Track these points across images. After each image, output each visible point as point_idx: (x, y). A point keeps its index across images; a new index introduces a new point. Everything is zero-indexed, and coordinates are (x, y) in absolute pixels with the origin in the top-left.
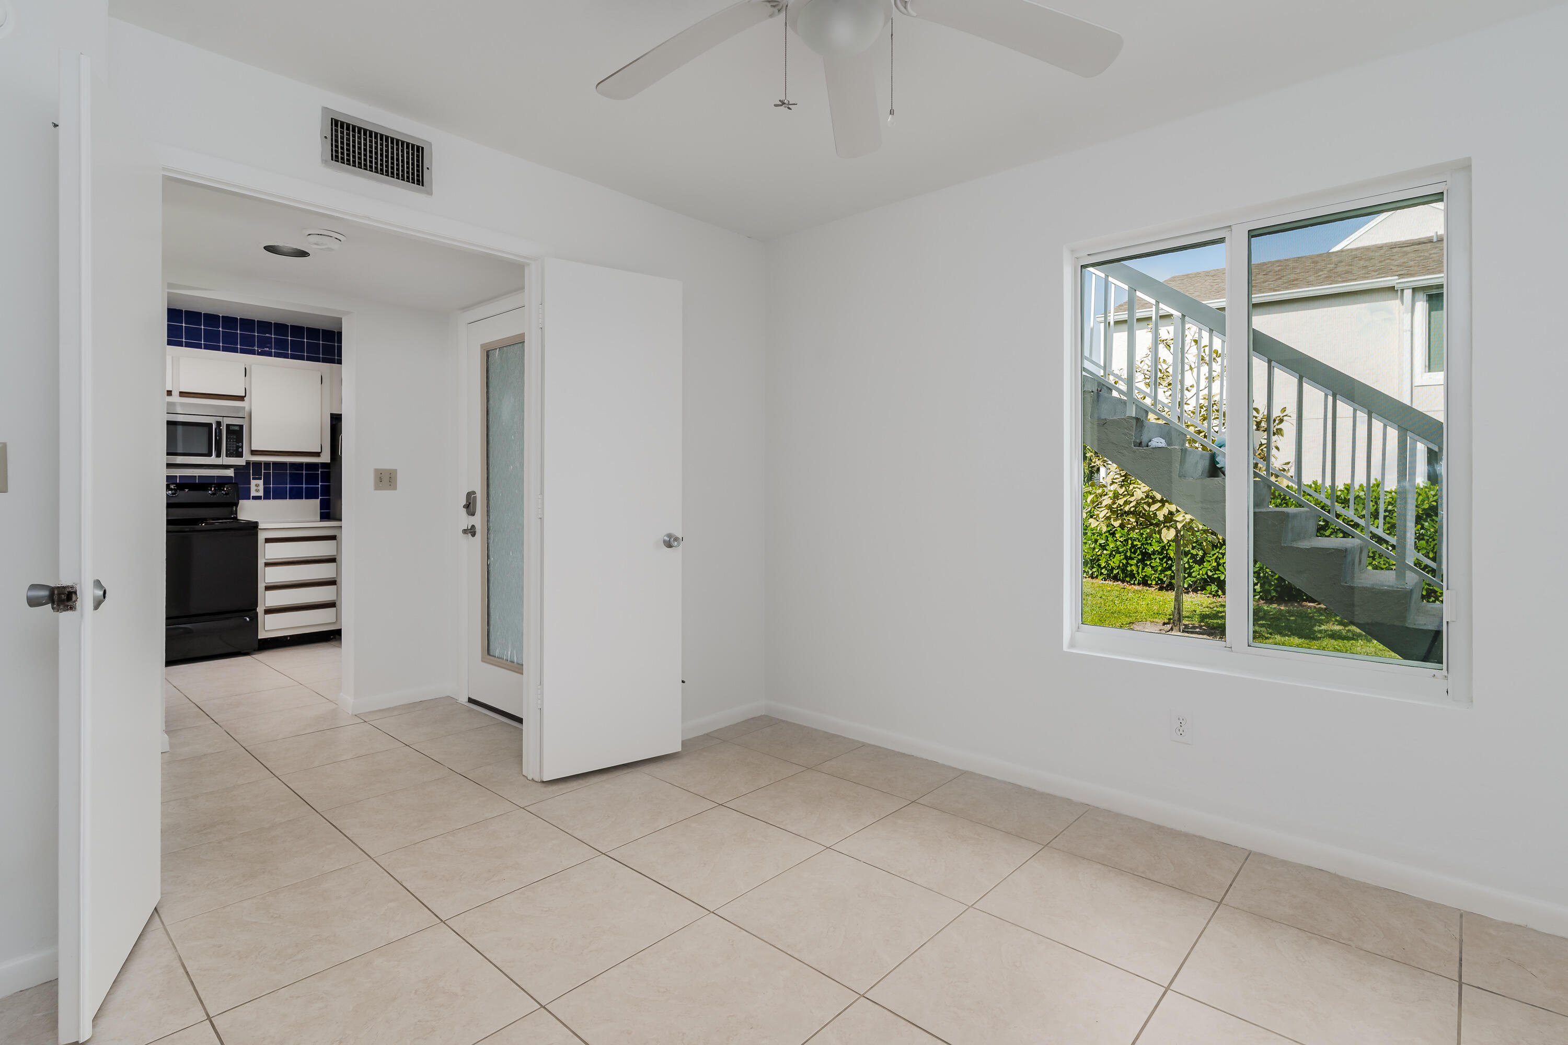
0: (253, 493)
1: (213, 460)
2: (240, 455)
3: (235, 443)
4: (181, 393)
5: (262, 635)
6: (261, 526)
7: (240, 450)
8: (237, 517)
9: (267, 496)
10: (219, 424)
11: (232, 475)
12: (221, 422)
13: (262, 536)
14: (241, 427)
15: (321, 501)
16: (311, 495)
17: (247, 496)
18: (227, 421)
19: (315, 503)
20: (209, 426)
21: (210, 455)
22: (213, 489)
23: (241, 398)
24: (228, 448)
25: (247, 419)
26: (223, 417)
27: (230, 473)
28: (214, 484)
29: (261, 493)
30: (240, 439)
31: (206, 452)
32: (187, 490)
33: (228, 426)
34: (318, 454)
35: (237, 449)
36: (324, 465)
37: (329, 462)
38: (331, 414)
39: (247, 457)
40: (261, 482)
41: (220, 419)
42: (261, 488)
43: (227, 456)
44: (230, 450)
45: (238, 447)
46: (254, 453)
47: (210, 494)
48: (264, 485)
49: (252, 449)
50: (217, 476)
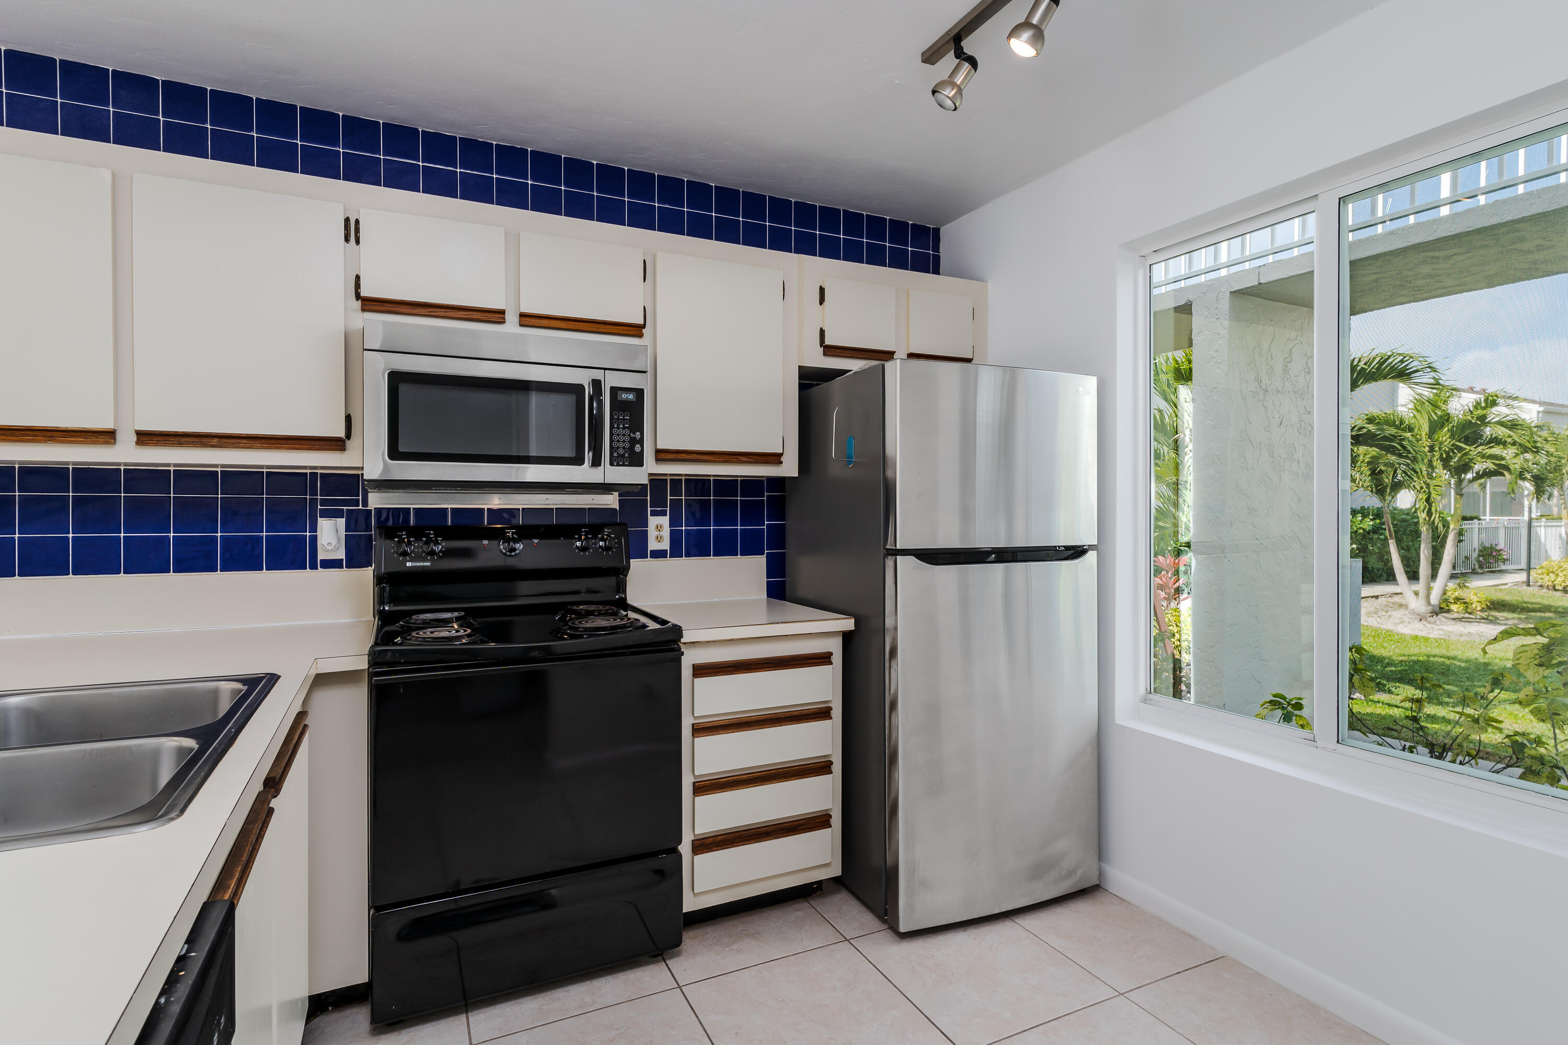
0: (653, 545)
1: (583, 473)
2: (636, 460)
3: (627, 431)
4: (522, 315)
5: (690, 904)
6: (687, 637)
7: (638, 448)
8: (625, 599)
9: (675, 551)
10: (597, 384)
11: (616, 506)
12: (600, 380)
13: (689, 659)
14: (640, 393)
15: (769, 557)
16: (750, 549)
17: (642, 553)
18: (611, 380)
19: (758, 563)
20: (577, 389)
21: (578, 460)
22: (583, 537)
23: (635, 330)
24: (615, 444)
25: (649, 375)
26: (605, 369)
27: (611, 501)
28: (585, 526)
29: (665, 545)
30: (637, 424)
31: (570, 453)
32: (536, 541)
33: (614, 391)
34: (775, 458)
35: (632, 448)
36: (778, 483)
37: (797, 475)
38: (799, 366)
39: (651, 466)
40: (665, 521)
41: (598, 375)
42: (666, 533)
43: (612, 464)
44: (618, 448)
45: (633, 442)
46: (662, 455)
47: (577, 547)
48: (670, 526)
49: (659, 447)
50: (589, 509)
